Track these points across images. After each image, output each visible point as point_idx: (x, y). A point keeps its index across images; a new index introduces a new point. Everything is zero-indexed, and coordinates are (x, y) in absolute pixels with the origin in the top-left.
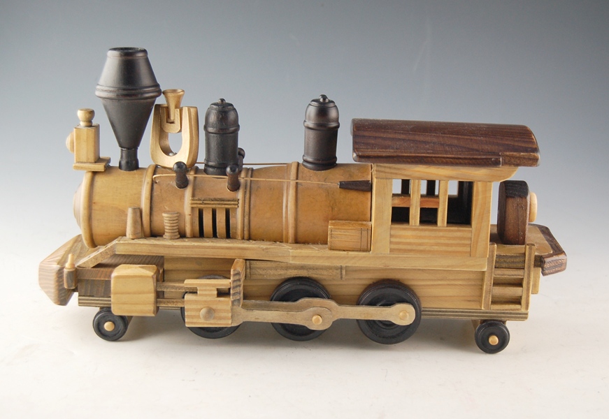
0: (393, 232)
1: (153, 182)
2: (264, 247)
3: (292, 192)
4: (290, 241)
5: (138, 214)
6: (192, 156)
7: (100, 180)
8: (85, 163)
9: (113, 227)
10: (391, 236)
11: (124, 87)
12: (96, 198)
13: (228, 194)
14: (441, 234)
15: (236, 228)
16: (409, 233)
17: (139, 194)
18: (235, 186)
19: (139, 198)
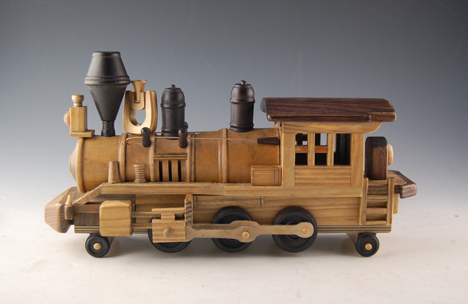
0: (296, 171)
1: (126, 144)
2: (207, 185)
3: (224, 147)
4: (224, 181)
5: (117, 166)
6: (153, 125)
7: (89, 144)
8: (78, 132)
9: (98, 176)
10: (296, 174)
11: (105, 76)
12: (86, 156)
13: (179, 150)
14: (330, 171)
15: (185, 174)
16: (308, 171)
17: (117, 152)
18: (184, 145)
19: (117, 155)
